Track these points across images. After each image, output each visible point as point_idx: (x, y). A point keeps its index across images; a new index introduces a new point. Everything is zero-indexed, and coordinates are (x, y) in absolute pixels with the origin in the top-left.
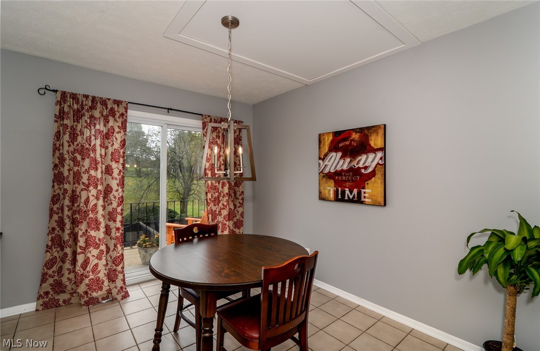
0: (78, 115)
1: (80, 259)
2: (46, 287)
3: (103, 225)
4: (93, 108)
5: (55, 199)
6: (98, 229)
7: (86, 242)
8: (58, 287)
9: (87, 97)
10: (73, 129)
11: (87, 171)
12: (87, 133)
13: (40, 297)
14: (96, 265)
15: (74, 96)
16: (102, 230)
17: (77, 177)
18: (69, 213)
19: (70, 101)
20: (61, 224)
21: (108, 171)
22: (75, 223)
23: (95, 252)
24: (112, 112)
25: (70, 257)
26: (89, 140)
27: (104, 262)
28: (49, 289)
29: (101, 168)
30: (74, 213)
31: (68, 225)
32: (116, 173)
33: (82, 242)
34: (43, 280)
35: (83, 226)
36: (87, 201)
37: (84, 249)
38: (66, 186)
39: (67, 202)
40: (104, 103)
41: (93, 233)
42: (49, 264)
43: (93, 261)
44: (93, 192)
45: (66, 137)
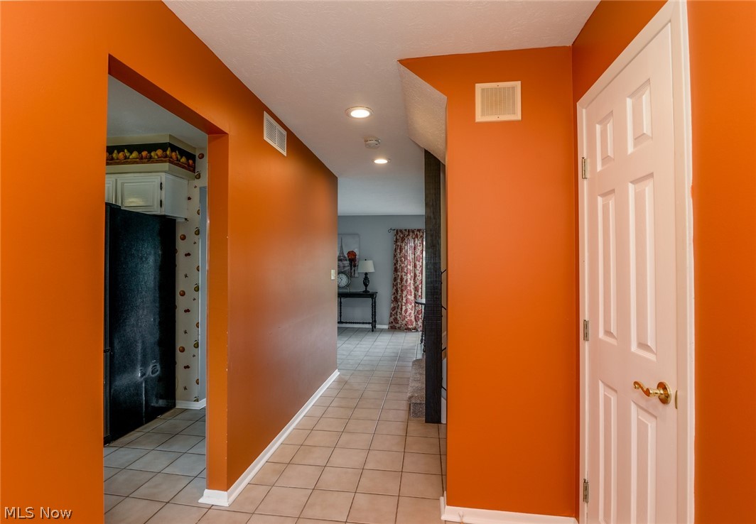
0: (403, 240)
1: (404, 308)
2: (392, 319)
3: (413, 294)
4: (409, 235)
5: (395, 279)
6: (411, 295)
7: (406, 300)
8: (396, 319)
9: (406, 230)
10: (401, 246)
11: (407, 266)
12: (406, 248)
13: (390, 323)
14: (410, 313)
15: (401, 231)
16: (413, 295)
17: (402, 268)
18: (400, 286)
19: (400, 233)
20: (397, 290)
21: (415, 266)
22: (402, 291)
23: (410, 306)
24: (417, 236)
25: (400, 306)
26: (407, 251)
27: (413, 312)
28: (393, 321)
29: (412, 264)
30: (402, 286)
31: (399, 292)
32: (418, 267)
33: (404, 301)
34: (391, 316)
35: (405, 293)
36: (407, 281)
37: (406, 304)
38: (399, 273)
39: (399, 281)
40: (413, 232)
41: (409, 297)
42: (394, 309)
43: (409, 311)
44: (409, 277)
45: (399, 251)
